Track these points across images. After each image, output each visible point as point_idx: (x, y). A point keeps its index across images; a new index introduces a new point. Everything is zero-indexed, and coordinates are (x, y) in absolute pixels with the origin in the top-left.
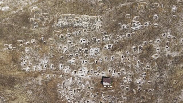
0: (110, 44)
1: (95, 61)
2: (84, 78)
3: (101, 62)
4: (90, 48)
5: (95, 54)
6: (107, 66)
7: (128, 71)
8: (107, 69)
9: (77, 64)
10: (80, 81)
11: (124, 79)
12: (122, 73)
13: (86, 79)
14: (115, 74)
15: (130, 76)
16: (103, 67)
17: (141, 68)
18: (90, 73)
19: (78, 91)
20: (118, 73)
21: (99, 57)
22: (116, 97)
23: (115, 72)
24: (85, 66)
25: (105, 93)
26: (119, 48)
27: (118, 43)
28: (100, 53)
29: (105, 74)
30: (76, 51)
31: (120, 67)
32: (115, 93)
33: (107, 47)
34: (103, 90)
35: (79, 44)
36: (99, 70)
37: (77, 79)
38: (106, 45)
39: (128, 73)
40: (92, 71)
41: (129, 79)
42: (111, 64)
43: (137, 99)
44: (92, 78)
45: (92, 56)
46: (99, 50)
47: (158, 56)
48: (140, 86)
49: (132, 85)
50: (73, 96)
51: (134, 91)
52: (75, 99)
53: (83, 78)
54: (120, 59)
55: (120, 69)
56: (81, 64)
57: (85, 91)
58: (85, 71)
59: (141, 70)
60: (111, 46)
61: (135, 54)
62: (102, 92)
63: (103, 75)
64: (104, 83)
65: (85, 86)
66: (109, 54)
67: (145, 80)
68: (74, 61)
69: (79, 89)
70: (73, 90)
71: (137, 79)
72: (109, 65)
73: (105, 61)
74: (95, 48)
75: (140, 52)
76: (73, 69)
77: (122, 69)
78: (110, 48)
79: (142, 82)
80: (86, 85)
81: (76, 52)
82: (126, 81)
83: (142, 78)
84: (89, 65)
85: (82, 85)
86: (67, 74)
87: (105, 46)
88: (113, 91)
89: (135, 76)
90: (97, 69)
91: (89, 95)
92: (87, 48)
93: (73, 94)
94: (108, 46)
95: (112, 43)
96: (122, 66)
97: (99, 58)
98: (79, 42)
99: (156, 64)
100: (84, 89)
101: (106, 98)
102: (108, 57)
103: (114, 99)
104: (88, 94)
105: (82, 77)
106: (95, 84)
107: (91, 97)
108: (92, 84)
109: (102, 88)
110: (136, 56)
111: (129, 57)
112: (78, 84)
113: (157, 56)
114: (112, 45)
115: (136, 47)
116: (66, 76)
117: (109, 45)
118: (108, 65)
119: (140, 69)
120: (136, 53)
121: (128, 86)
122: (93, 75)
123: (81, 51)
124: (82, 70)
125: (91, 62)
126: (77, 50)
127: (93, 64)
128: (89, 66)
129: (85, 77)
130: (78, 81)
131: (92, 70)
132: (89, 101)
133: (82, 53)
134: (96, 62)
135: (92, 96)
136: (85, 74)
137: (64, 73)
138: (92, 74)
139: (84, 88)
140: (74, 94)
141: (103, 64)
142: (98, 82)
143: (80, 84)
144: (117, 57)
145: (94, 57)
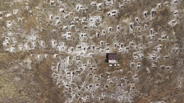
0: (115, 9)
1: (97, 34)
2: (84, 56)
3: (104, 34)
4: (89, 17)
5: (97, 24)
6: (112, 40)
7: (139, 45)
8: (112, 43)
9: (74, 39)
10: (79, 61)
11: (135, 55)
12: (131, 47)
13: (86, 57)
14: (122, 49)
15: (142, 50)
16: (107, 41)
17: (155, 39)
18: (91, 50)
19: (77, 74)
20: (127, 48)
21: (101, 29)
22: (125, 79)
23: (123, 47)
24: (84, 41)
25: (111, 74)
26: (126, 14)
27: (124, 7)
28: (102, 23)
29: (110, 50)
30: (71, 21)
31: (128, 40)
32: (124, 73)
33: (111, 13)
34: (109, 71)
35: (75, 12)
36: (103, 46)
37: (75, 58)
38: (110, 11)
39: (139, 47)
41: (141, 55)
42: (117, 37)
43: (152, 79)
44: (94, 56)
45: (92, 27)
46: (101, 18)
47: (176, 22)
48: (155, 63)
49: (145, 62)
50: (72, 80)
51: (148, 69)
52: (75, 84)
53: (82, 57)
54: (128, 29)
55: (128, 43)
56: (79, 39)
57: (86, 72)
58: (85, 48)
59: (155, 42)
60: (117, 13)
61: (147, 21)
62: (108, 73)
63: (108, 52)
64: (110, 61)
65: (86, 66)
66: (114, 24)
67: (161, 54)
68: (69, 36)
69: (78, 72)
70: (72, 73)
71: (150, 54)
72: (114, 38)
73: (109, 33)
74: (96, 17)
75: (153, 18)
76: (70, 45)
77: (131, 42)
78: (115, 15)
79: (157, 57)
80: (87, 65)
81: (71, 23)
82: (137, 57)
83: (156, 52)
84: (89, 39)
85: (83, 65)
86: (63, 52)
87: (108, 13)
88: (121, 70)
89: (148, 50)
90: (99, 45)
91: (91, 78)
92: (85, 16)
93: (72, 78)
94: (113, 13)
95: (118, 8)
96: (132, 37)
97: (101, 30)
98: (75, 9)
99: (174, 33)
100: (85, 71)
101: (113, 80)
102: (113, 27)
103: (123, 81)
104: (90, 77)
105: (81, 55)
106: (98, 63)
107: (94, 80)
108: (95, 64)
109: (107, 68)
110: (148, 24)
111: (139, 26)
112: (77, 65)
113: (174, 22)
114: (117, 11)
115: (147, 12)
116: (61, 55)
117: (114, 10)
118: (113, 38)
119: (154, 41)
120: (148, 20)
121: (139, 64)
122: (95, 52)
123: (77, 22)
124: (80, 47)
125: (91, 35)
126: (73, 20)
127: (93, 37)
128: (89, 41)
129: (85, 55)
130: (77, 60)
131: (93, 46)
132: (91, 86)
133: (79, 24)
135: (95, 79)
136: (84, 52)
137: (58, 52)
138: (93, 52)
139: (85, 70)
140: (73, 78)
141: (107, 37)
142: (102, 61)
143: (79, 64)
144: (124, 27)
145: (94, 29)
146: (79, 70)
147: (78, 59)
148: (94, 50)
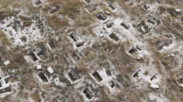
2: (128, 17)
4: (18, 48)
5: (27, 23)
9: (103, 57)
10: (147, 23)
13: (127, 13)
18: (101, 10)
19: (178, 13)
21: (33, 9)
24: (91, 32)
28: (18, 12)
30: (59, 87)
35: (25, 91)
45: (42, 31)
46: (5, 20)
53: (132, 19)
56: (93, 47)
65: (147, 5)
68: (102, 73)
74: (7, 33)
80: (142, 2)
81: (63, 85)
86: (159, 68)
97: (36, 8)
98: (15, 96)
105: (130, 24)
112: (159, 22)
116: (168, 68)
123: (50, 70)
125: (65, 24)
126: (53, 84)
127: (67, 17)
128: (83, 21)
129: (122, 17)
130: (150, 27)
133: (56, 63)
134: (52, 12)
137: (168, 80)
138: (101, 4)
139: (157, 4)
143: (154, 19)
145: (44, 22)
146: (166, 14)
148: (97, 5)
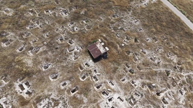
0: (15, 88)
1: (72, 94)
2: (122, 93)
3: (67, 82)
5: (57, 104)
6: (69, 66)
7: (57, 32)
8: (75, 64)
10: (135, 97)
11: (74, 31)
12: (66, 39)
13: (121, 88)
14: (76, 48)
15: (63, 27)
16: (76, 71)
17: (41, 20)
18: (105, 88)
19: (154, 87)
20: (71, 43)
21: (60, 91)
22: (110, 28)
23: (72, 48)
25: (118, 43)
26: (17, 66)
27: (6, 76)
28: (50, 95)
29: (87, 61)
31: (58, 46)
32: (105, 31)
33: (25, 91)
34: (116, 48)
36: (87, 74)
37: (135, 106)
38: (22, 94)
39: (60, 31)
40: (98, 87)
41: (70, 26)
42: (61, 62)
43: (91, 5)
44: (111, 78)
46: (42, 102)
47: (6, 9)
48: (70, 9)
49: (76, 18)
50: (169, 90)
51: (82, 12)
52: (169, 82)
53: (125, 94)
54: (41, 54)
55: (61, 44)
57: (142, 76)
59: (44, 18)
60: (20, 83)
61: (18, 37)
62: (119, 48)
63: (91, 62)
64: (102, 51)
65: (134, 81)
66: (43, 77)
67: (57, 8)
69: (150, 87)
70: (160, 97)
71: (63, 17)
72: (65, 65)
73: (61, 75)
75: (10, 33)
77: (60, 42)
78: (27, 84)
79: (62, 10)
80: (131, 79)
82: (75, 28)
83: (56, 12)
84: (91, 102)
85: (136, 87)
87: (25, 96)
88: (104, 36)
89: (59, 22)
90: (88, 79)
91: (143, 64)
93: (167, 92)
94: (23, 89)
95: (11, 85)
96: (52, 44)
97: (63, 90)
99: (22, 6)
100: (142, 79)
101: (123, 38)
102: (48, 75)
103: (115, 29)
104: (142, 66)
105: (124, 98)
106: (116, 66)
107: (142, 60)
108: (120, 70)
109: (114, 51)
110: (22, 35)
111: (29, 43)
112: (142, 95)
113: (7, 11)
114: (17, 85)
115: (2, 43)
117: (18, 89)
118: (66, 67)
119: (43, 20)
120: (15, 38)
121: (83, 23)
122: (104, 80)
125: (81, 102)
127: (82, 96)
128: (93, 98)
129: (119, 92)
130: (136, 100)
131: (95, 88)
132: (151, 59)
134: (73, 91)
135: (139, 59)
136: (116, 96)
138: (105, 82)
139: (140, 80)
140: (165, 90)
141: (70, 75)
142: (110, 63)
143: (139, 93)
144: (41, 60)
145: (67, 102)
146: (146, 88)
147: (134, 100)
148: (102, 83)
